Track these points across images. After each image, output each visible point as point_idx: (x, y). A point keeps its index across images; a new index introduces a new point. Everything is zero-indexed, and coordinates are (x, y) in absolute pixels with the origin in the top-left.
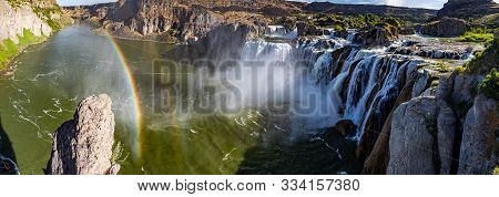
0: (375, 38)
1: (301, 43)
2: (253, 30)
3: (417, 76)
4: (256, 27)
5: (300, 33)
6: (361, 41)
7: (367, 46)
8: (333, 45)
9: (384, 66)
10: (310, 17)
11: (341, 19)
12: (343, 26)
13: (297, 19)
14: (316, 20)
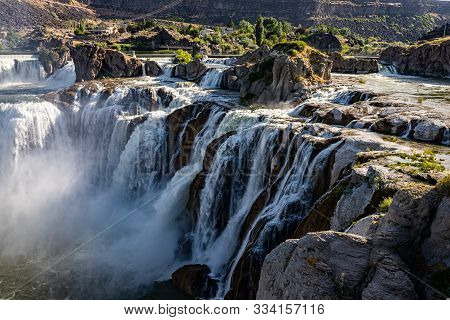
0: (268, 79)
10: (110, 30)
11: (194, 34)
12: (195, 49)
13: (77, 36)
14: (127, 35)
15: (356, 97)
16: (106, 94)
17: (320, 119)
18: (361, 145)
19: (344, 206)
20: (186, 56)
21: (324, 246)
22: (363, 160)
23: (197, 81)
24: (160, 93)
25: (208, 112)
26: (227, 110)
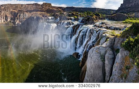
0: (89, 21)
1: (60, 23)
2: (42, 19)
3: (102, 37)
4: (43, 18)
5: (60, 20)
6: (84, 22)
7: (86, 24)
8: (73, 24)
9: (91, 32)
10: (65, 13)
11: (77, 14)
12: (77, 16)
13: (60, 14)
14: (67, 14)
15: (102, 23)
16: (63, 23)
17: (97, 27)
18: (104, 31)
19: (102, 41)
20: (76, 17)
21: (99, 48)
22: (104, 33)
23: (78, 21)
24: (72, 23)
25: (79, 26)
26: (82, 25)
